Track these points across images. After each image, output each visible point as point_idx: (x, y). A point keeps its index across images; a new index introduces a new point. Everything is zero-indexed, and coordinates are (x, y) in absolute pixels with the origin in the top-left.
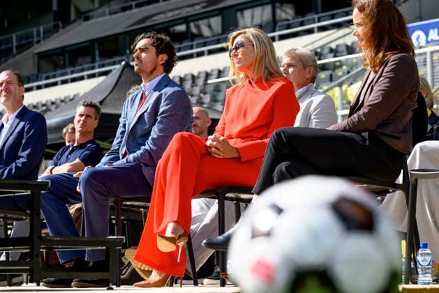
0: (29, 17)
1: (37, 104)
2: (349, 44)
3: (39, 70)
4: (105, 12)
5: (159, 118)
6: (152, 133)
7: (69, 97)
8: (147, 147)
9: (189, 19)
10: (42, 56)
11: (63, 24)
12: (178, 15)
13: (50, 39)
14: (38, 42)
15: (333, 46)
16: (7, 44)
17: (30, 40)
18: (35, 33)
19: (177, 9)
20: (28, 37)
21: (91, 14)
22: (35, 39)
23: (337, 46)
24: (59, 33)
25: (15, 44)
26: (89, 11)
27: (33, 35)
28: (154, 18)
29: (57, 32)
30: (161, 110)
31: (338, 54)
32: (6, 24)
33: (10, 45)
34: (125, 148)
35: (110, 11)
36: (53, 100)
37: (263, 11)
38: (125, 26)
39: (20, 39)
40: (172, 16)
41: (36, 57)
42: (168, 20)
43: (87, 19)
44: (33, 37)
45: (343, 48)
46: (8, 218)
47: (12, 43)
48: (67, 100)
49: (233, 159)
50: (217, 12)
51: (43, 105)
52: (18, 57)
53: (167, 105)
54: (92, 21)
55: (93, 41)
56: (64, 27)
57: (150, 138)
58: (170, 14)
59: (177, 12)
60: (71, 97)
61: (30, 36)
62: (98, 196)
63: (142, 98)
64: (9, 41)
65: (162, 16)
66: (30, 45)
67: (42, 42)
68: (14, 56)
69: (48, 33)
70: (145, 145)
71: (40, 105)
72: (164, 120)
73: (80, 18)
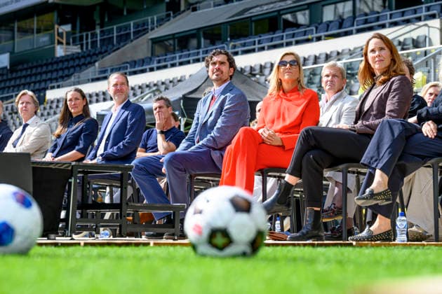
0: (145, 7)
1: (150, 83)
2: (415, 38)
3: (152, 54)
4: (210, 4)
5: (223, 113)
6: (217, 124)
7: (177, 78)
8: (212, 134)
9: (281, 12)
10: (155, 41)
11: (174, 14)
12: (272, 8)
13: (162, 27)
14: (153, 29)
15: (401, 39)
16: (126, 30)
17: (146, 27)
18: (150, 21)
19: (272, 3)
20: (144, 24)
21: (198, 5)
22: (150, 27)
23: (405, 39)
24: (170, 21)
25: (132, 30)
26: (196, 3)
27: (148, 22)
28: (251, 11)
29: (169, 20)
30: (225, 108)
31: (405, 47)
32: (125, 13)
33: (128, 31)
34: (198, 137)
35: (214, 3)
36: (163, 81)
37: (344, 6)
38: (227, 17)
39: (137, 26)
40: (267, 9)
41: (150, 42)
42: (263, 12)
43: (195, 10)
44: (148, 25)
45: (409, 42)
46: (114, 186)
47: (130, 29)
48: (175, 81)
49: (279, 146)
50: (306, 7)
51: (155, 85)
52: (135, 42)
53: (230, 104)
54: (198, 12)
55: (199, 29)
56: (174, 17)
57: (215, 128)
58: (265, 7)
59: (272, 6)
60: (179, 78)
61: (145, 24)
62: (177, 171)
63: (212, 99)
64: (128, 27)
65: (258, 9)
66: (145, 31)
67: (156, 29)
68: (132, 41)
69: (161, 22)
70: (210, 133)
71: (152, 85)
72: (227, 115)
73: (188, 9)
